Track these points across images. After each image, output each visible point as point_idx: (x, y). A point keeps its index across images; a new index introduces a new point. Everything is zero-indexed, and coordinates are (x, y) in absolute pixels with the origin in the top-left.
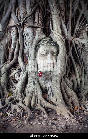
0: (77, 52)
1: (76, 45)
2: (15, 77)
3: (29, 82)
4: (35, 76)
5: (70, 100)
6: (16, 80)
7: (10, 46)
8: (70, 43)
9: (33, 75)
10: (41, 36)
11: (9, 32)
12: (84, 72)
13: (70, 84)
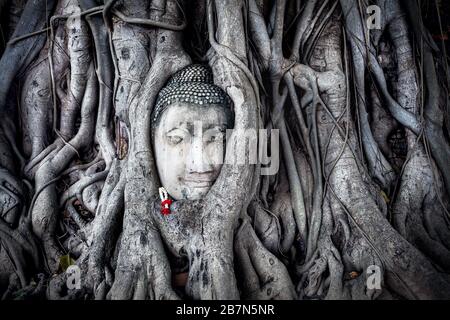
0: (300, 116)
1: (300, 92)
2: (84, 199)
3: (125, 235)
4: (149, 211)
5: (265, 292)
6: (86, 210)
7: (65, 88)
8: (277, 84)
9: (142, 209)
10: (171, 63)
11: (58, 39)
12: (320, 187)
13: (271, 230)
